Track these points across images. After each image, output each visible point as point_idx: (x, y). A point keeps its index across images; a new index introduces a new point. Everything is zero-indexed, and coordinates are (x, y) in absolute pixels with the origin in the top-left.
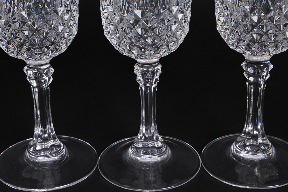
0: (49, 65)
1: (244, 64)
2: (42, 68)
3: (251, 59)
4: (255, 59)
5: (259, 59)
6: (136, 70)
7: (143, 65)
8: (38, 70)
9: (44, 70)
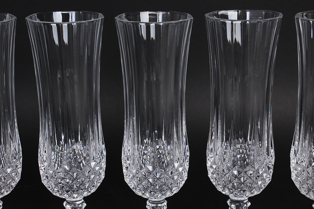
0: (83, 200)
1: (229, 201)
2: (77, 203)
3: (233, 199)
4: (236, 199)
5: (240, 199)
6: (149, 206)
7: (153, 203)
8: (75, 205)
9: (79, 204)
